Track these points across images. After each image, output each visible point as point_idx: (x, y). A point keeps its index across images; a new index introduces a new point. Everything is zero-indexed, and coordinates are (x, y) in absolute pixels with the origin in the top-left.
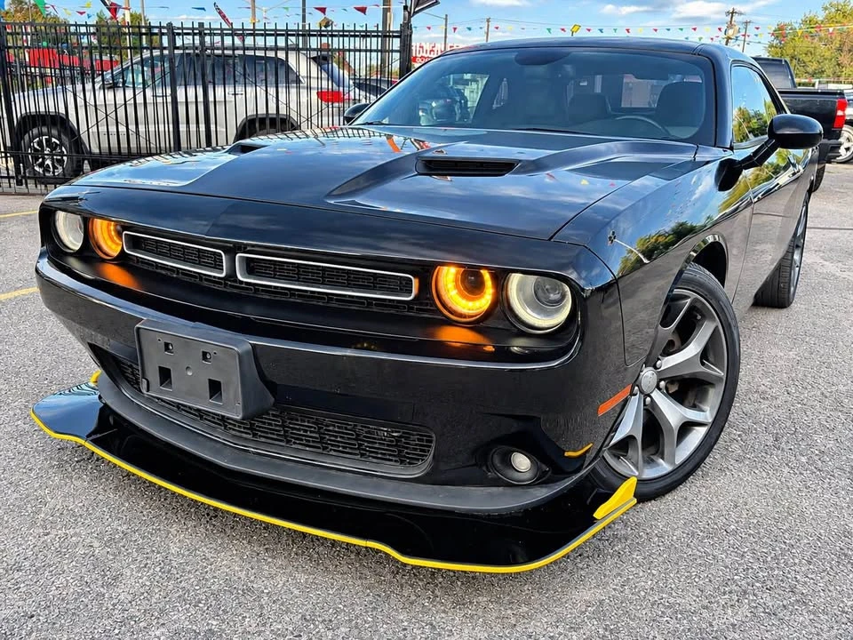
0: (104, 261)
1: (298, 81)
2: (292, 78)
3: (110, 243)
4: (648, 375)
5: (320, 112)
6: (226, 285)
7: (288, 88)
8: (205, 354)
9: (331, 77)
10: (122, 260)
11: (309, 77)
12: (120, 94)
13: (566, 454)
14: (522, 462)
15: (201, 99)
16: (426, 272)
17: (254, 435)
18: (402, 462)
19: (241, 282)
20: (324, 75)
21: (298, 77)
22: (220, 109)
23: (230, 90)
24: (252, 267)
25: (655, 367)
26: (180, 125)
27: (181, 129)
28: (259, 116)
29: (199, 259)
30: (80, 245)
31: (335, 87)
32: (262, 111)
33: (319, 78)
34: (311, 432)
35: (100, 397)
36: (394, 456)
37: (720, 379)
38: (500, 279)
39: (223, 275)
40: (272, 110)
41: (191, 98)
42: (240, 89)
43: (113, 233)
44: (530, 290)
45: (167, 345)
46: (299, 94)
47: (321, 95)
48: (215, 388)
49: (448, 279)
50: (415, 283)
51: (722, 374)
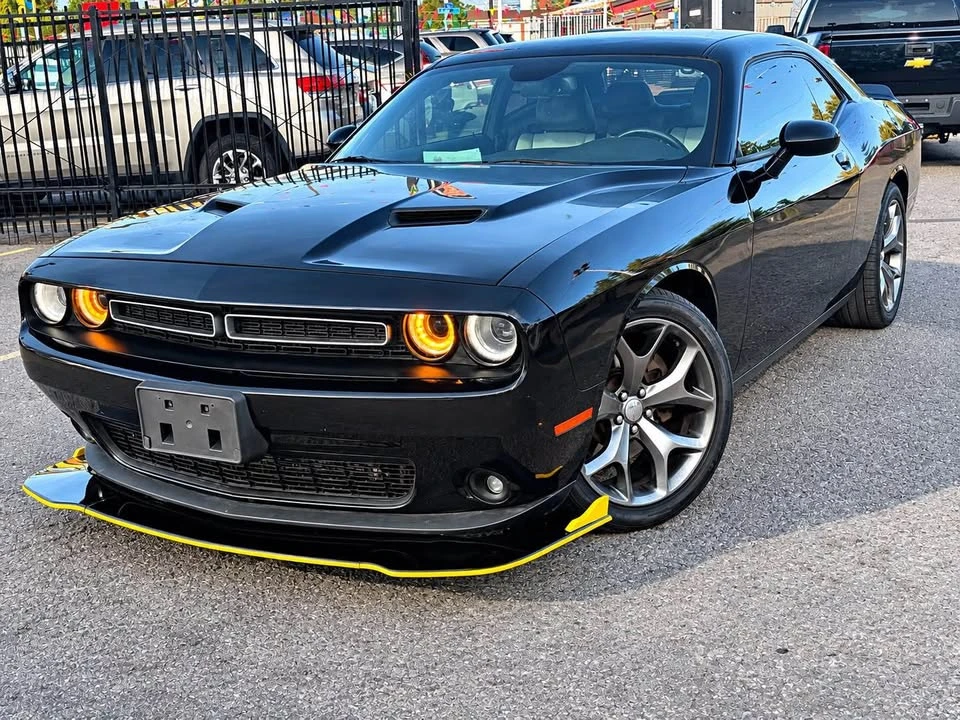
0: (88, 330)
1: (269, 65)
2: (260, 62)
3: (93, 311)
4: (631, 404)
5: (302, 110)
6: (216, 344)
7: (256, 76)
8: (203, 407)
9: (313, 55)
10: (108, 328)
11: (283, 60)
12: (28, 98)
13: (538, 476)
14: (497, 485)
15: (139, 98)
16: (396, 321)
17: (252, 484)
18: (390, 495)
19: (230, 340)
20: (304, 55)
21: (268, 60)
22: (167, 109)
23: (178, 83)
24: (239, 326)
25: (639, 396)
26: (114, 137)
27: (115, 142)
28: (220, 117)
29: (189, 321)
30: (63, 315)
31: (320, 71)
32: (223, 109)
33: (297, 61)
34: (305, 475)
35: (90, 469)
36: (383, 490)
37: (711, 403)
38: (460, 322)
39: (213, 336)
40: (237, 107)
41: (127, 98)
42: (192, 82)
43: (95, 301)
44: (487, 328)
45: (167, 402)
46: (271, 83)
47: (301, 82)
48: (215, 438)
49: (417, 325)
50: (388, 329)
51: (712, 399)
